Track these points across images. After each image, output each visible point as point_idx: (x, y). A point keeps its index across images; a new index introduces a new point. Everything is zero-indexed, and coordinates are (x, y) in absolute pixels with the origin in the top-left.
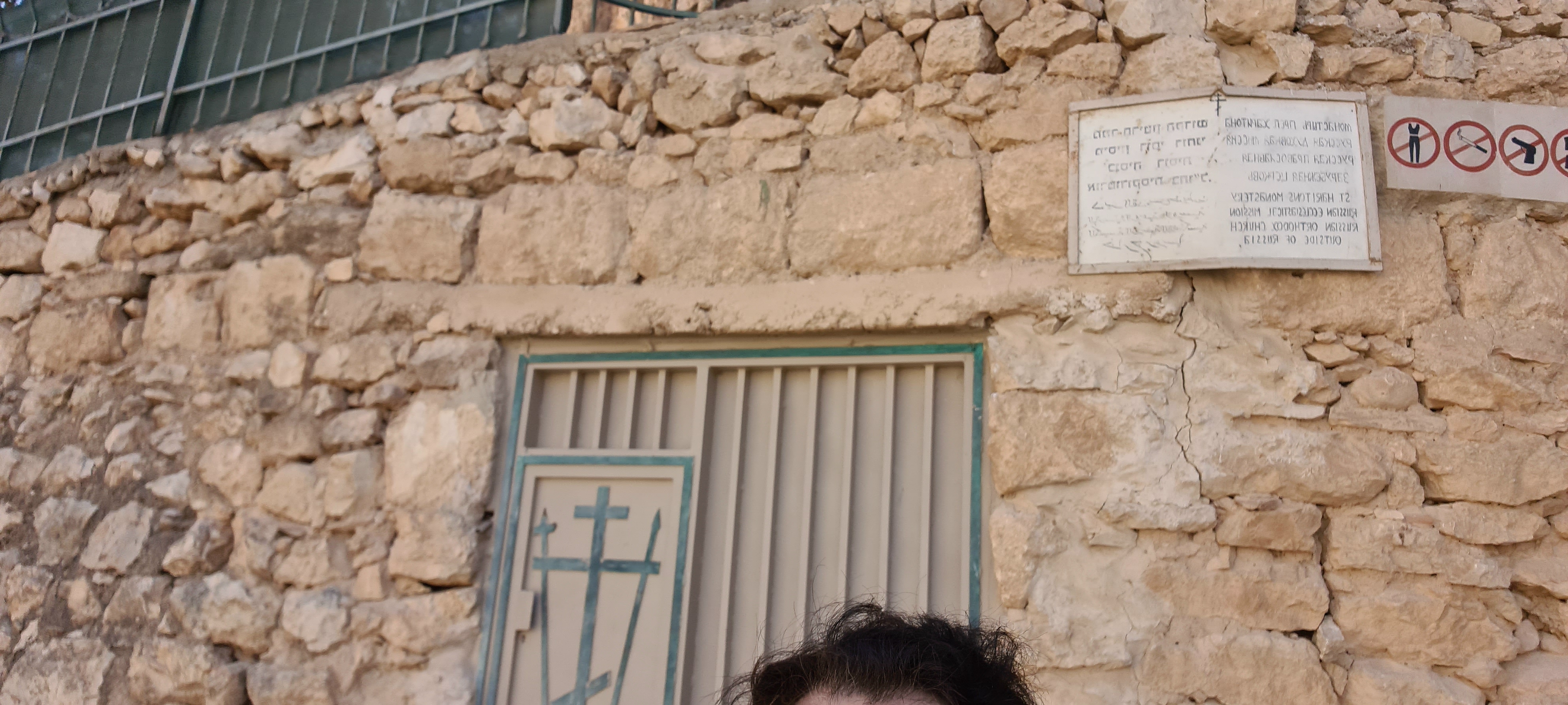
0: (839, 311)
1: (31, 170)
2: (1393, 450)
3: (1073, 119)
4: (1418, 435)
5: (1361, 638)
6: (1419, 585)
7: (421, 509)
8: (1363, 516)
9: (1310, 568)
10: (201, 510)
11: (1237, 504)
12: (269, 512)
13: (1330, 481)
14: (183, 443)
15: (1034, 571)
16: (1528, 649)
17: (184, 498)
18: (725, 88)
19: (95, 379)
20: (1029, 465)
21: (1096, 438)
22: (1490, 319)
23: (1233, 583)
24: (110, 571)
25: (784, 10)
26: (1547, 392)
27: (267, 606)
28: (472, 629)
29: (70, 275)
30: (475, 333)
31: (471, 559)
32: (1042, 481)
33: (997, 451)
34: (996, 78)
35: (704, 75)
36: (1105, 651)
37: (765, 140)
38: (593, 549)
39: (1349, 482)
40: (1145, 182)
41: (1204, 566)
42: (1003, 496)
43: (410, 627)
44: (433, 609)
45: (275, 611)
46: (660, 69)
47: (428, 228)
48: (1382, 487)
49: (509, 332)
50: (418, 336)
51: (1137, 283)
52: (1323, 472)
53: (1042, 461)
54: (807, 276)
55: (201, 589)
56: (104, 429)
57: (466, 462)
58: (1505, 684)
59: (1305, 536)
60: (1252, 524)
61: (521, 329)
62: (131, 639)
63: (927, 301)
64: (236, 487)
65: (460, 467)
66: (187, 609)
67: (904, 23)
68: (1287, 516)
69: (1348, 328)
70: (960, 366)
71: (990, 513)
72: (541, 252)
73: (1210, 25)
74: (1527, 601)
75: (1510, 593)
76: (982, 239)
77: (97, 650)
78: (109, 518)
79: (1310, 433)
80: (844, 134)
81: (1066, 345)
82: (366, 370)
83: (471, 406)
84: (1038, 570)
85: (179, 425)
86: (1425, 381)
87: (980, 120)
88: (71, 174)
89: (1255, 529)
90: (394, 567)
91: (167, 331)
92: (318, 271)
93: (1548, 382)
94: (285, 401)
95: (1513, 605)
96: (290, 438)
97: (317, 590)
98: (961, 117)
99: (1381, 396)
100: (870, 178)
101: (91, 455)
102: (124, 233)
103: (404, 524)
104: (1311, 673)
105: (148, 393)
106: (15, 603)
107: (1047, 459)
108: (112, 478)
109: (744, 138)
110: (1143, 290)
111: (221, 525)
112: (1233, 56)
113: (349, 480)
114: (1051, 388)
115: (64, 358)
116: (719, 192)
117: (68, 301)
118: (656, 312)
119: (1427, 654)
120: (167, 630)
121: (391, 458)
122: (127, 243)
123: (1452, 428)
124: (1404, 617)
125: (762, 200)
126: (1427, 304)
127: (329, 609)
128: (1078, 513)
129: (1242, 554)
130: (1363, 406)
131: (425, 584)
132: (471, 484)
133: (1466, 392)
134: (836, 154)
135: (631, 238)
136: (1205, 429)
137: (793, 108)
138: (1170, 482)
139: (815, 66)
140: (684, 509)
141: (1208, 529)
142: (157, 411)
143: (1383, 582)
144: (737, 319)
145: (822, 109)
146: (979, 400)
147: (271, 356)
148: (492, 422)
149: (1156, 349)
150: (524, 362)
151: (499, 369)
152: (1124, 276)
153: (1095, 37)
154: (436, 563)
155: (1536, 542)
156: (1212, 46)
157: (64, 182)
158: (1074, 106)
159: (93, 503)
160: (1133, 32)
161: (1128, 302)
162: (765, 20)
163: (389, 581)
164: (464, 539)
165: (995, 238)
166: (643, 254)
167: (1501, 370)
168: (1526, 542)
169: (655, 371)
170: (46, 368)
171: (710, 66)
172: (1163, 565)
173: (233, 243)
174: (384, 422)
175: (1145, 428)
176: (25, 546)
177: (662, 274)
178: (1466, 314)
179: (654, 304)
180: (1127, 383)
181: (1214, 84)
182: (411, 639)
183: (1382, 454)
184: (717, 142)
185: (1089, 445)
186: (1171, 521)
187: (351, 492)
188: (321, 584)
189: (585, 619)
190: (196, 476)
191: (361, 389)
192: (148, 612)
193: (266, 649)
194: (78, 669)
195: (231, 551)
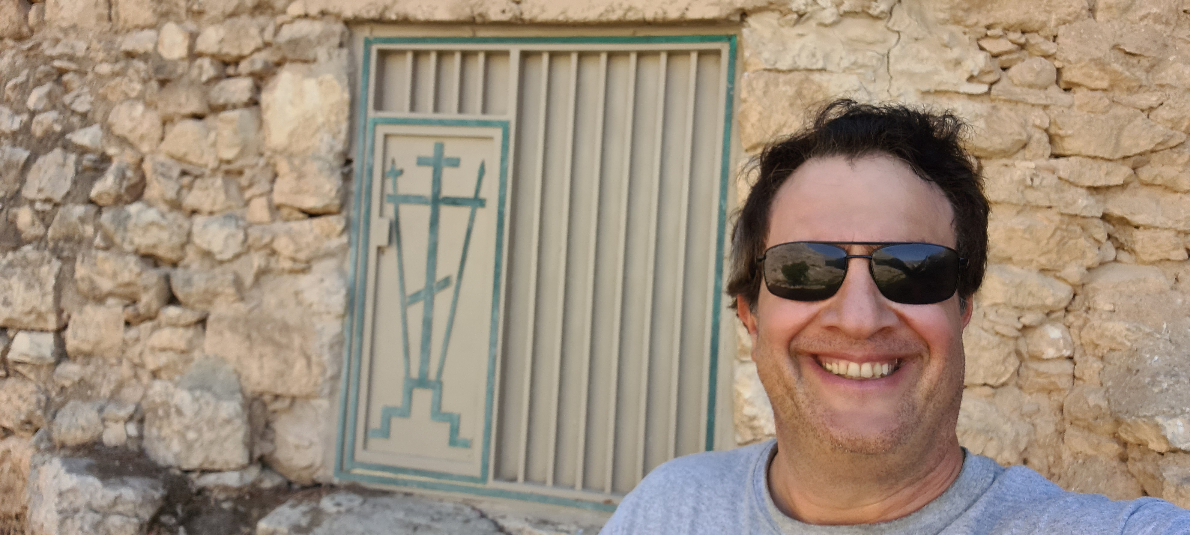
0: (626, 6)
2: (1033, 118)
4: (1052, 107)
6: (1039, 214)
7: (296, 156)
8: (1006, 165)
10: (116, 155)
12: (172, 157)
13: (987, 140)
14: (92, 103)
16: (1107, 260)
17: (100, 147)
19: (10, 53)
20: (769, 127)
22: (1114, 22)
24: (47, 200)
26: (1147, 79)
27: (180, 227)
28: (343, 245)
30: (327, 18)
31: (339, 194)
33: (745, 117)
38: (433, 188)
39: (1000, 140)
42: (747, 150)
43: (295, 242)
44: (312, 230)
45: (187, 231)
48: (1021, 146)
49: (355, 18)
50: (280, 19)
52: (983, 133)
53: (779, 124)
55: (123, 215)
56: (24, 92)
57: (328, 121)
58: (1088, 283)
61: (365, 15)
62: (74, 252)
64: (142, 138)
65: (324, 124)
66: (116, 230)
69: (1012, 26)
70: (717, 53)
71: (738, 163)
74: (1111, 227)
75: (1101, 222)
77: (47, 259)
78: (40, 160)
79: (976, 105)
81: (803, 35)
82: (240, 46)
83: (329, 77)
85: (86, 89)
86: (1063, 68)
90: (277, 199)
91: (65, 13)
93: (1148, 71)
94: (174, 71)
95: (1102, 229)
96: (183, 100)
97: (218, 215)
99: (1030, 78)
101: (17, 112)
103: (283, 167)
105: (57, 63)
107: (782, 123)
108: (38, 130)
111: (133, 167)
113: (236, 132)
114: (790, 68)
118: (476, 4)
119: (1038, 262)
120: (102, 244)
121: (268, 116)
123: (1077, 103)
124: (1026, 236)
126: (1071, 10)
127: (230, 229)
130: (1016, 85)
131: (303, 212)
132: (334, 137)
133: (1090, 77)
140: (503, 159)
142: (66, 78)
143: (1015, 212)
144: (544, 10)
146: (732, 79)
147: (159, 34)
148: (347, 90)
149: (870, 38)
150: (368, 43)
151: (349, 48)
154: (312, 196)
155: (1123, 186)
159: (27, 148)
161: (852, 2)
163: (275, 209)
164: (332, 179)
167: (1117, 61)
168: (1117, 186)
169: (475, 53)
174: (258, 89)
178: (1098, 18)
180: (846, 65)
182: (296, 252)
183: (1025, 121)
187: (238, 142)
188: (221, 211)
189: (430, 239)
190: (107, 129)
191: (236, 62)
192: (84, 231)
193: (181, 259)
194: (33, 273)
195: (144, 186)
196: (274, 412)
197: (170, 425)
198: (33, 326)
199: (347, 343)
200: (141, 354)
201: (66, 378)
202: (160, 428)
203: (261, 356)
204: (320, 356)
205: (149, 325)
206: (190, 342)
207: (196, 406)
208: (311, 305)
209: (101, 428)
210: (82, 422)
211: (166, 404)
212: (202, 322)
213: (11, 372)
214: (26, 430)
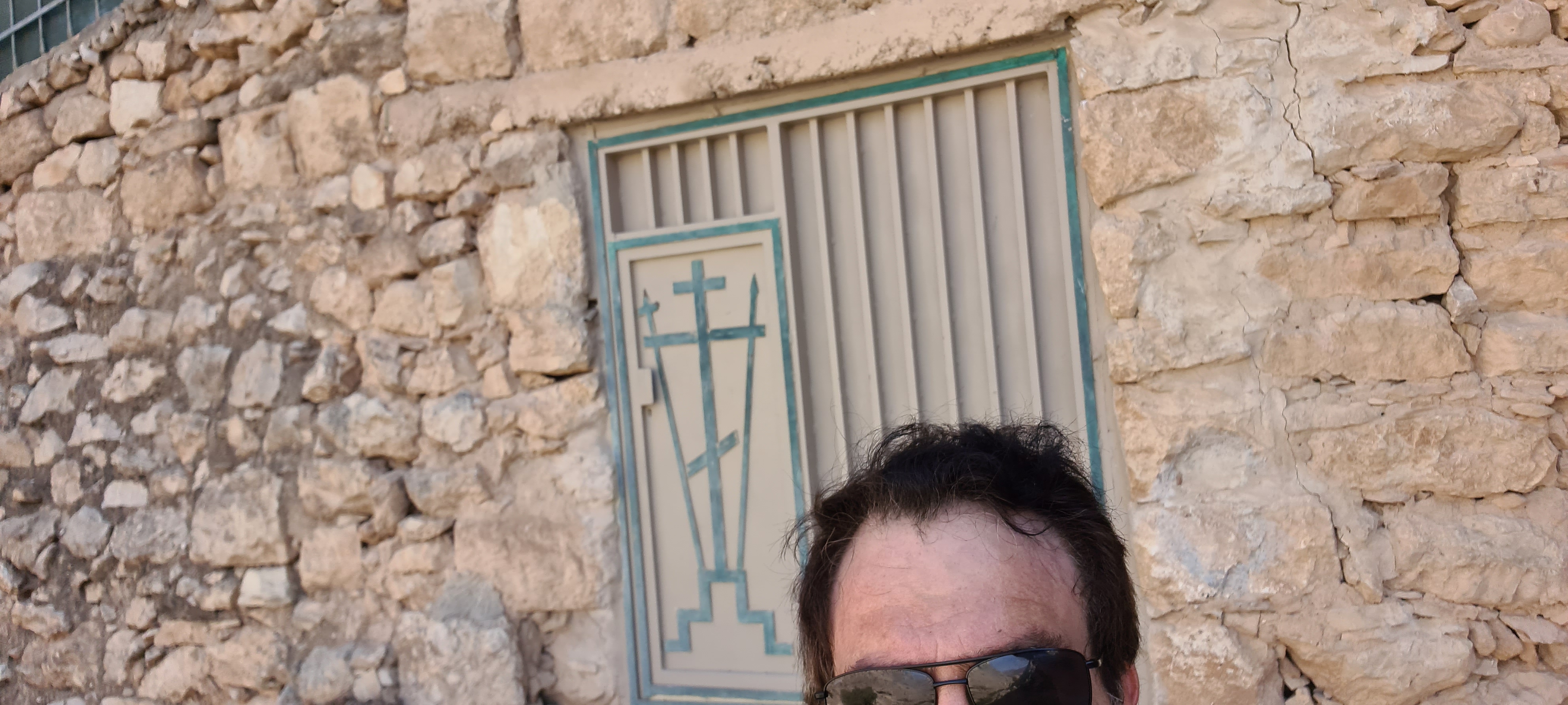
0: (905, 40)
1: (75, 33)
2: (1525, 90)
4: (1551, 69)
5: (1494, 294)
6: (1556, 231)
7: (528, 308)
8: (1494, 167)
9: (1437, 230)
10: (324, 338)
11: (1354, 175)
12: (387, 331)
13: (1457, 135)
14: (290, 278)
15: (1142, 278)
17: (306, 331)
19: (193, 231)
20: (1128, 171)
21: (1197, 130)
23: (1354, 258)
24: (257, 406)
27: (407, 417)
28: (600, 410)
29: (141, 132)
30: (538, 126)
31: (586, 347)
32: (1143, 185)
33: (1092, 163)
36: (1223, 346)
38: (698, 320)
39: (1479, 133)
41: (1322, 245)
42: (1102, 208)
43: (543, 417)
44: (560, 398)
45: (416, 420)
47: (469, 23)
48: (1515, 133)
49: (572, 120)
50: (484, 138)
52: (1449, 126)
53: (1141, 164)
54: (866, 7)
55: (342, 411)
56: (215, 275)
57: (560, 256)
59: (1430, 199)
60: (1371, 194)
61: (583, 115)
62: (295, 465)
63: (1000, 12)
64: (350, 312)
65: (555, 262)
66: (336, 430)
68: (1409, 180)
70: (1043, 76)
71: (1091, 227)
72: (586, 29)
77: (266, 478)
78: (244, 357)
79: (1433, 87)
81: (1157, 33)
82: (443, 181)
83: (553, 201)
84: (1146, 277)
85: (282, 262)
86: (1558, 8)
88: (112, 30)
89: (1375, 199)
90: (515, 365)
91: (246, 172)
92: (374, 85)
94: (374, 224)
96: (388, 259)
97: (449, 395)
99: (1510, 33)
101: (211, 302)
102: (179, 81)
103: (515, 323)
104: (1442, 337)
105: (246, 236)
106: (182, 448)
107: (1146, 162)
108: (236, 321)
111: (345, 349)
113: (454, 290)
114: (1145, 84)
115: (160, 215)
117: (147, 158)
118: (714, 75)
120: (323, 452)
121: (489, 263)
122: (185, 92)
124: (1540, 267)
127: (466, 411)
128: (1184, 212)
129: (1361, 227)
130: (1491, 47)
131: (548, 376)
132: (569, 276)
136: (1316, 101)
138: (1280, 164)
140: (779, 270)
141: (1324, 207)
142: (259, 251)
143: (1517, 234)
144: (800, 67)
146: (1067, 111)
147: (350, 181)
148: (576, 213)
149: (1255, 21)
150: (593, 148)
151: (571, 160)
154: (554, 355)
157: (108, 39)
159: (227, 345)
163: (514, 378)
164: (574, 330)
166: (689, 14)
169: (725, 136)
170: (146, 228)
172: (1277, 251)
173: (284, 72)
174: (473, 229)
175: (1250, 111)
176: (176, 395)
177: (713, 31)
179: (711, 66)
180: (1227, 65)
182: (546, 428)
183: (1513, 97)
185: (1191, 139)
186: (1284, 205)
187: (459, 301)
188: (452, 389)
189: (704, 388)
190: (311, 307)
191: (444, 199)
192: (302, 438)
193: (416, 456)
194: (254, 497)
195: (361, 372)
196: (550, 632)
197: (426, 667)
198: (263, 561)
199: (623, 533)
200: (384, 582)
201: (306, 620)
202: (416, 672)
203: (523, 567)
204: (592, 556)
205: (387, 544)
206: (437, 559)
207: (455, 640)
208: (573, 492)
209: (350, 679)
210: (329, 674)
211: (418, 641)
212: (449, 531)
213: (246, 620)
214: (271, 688)
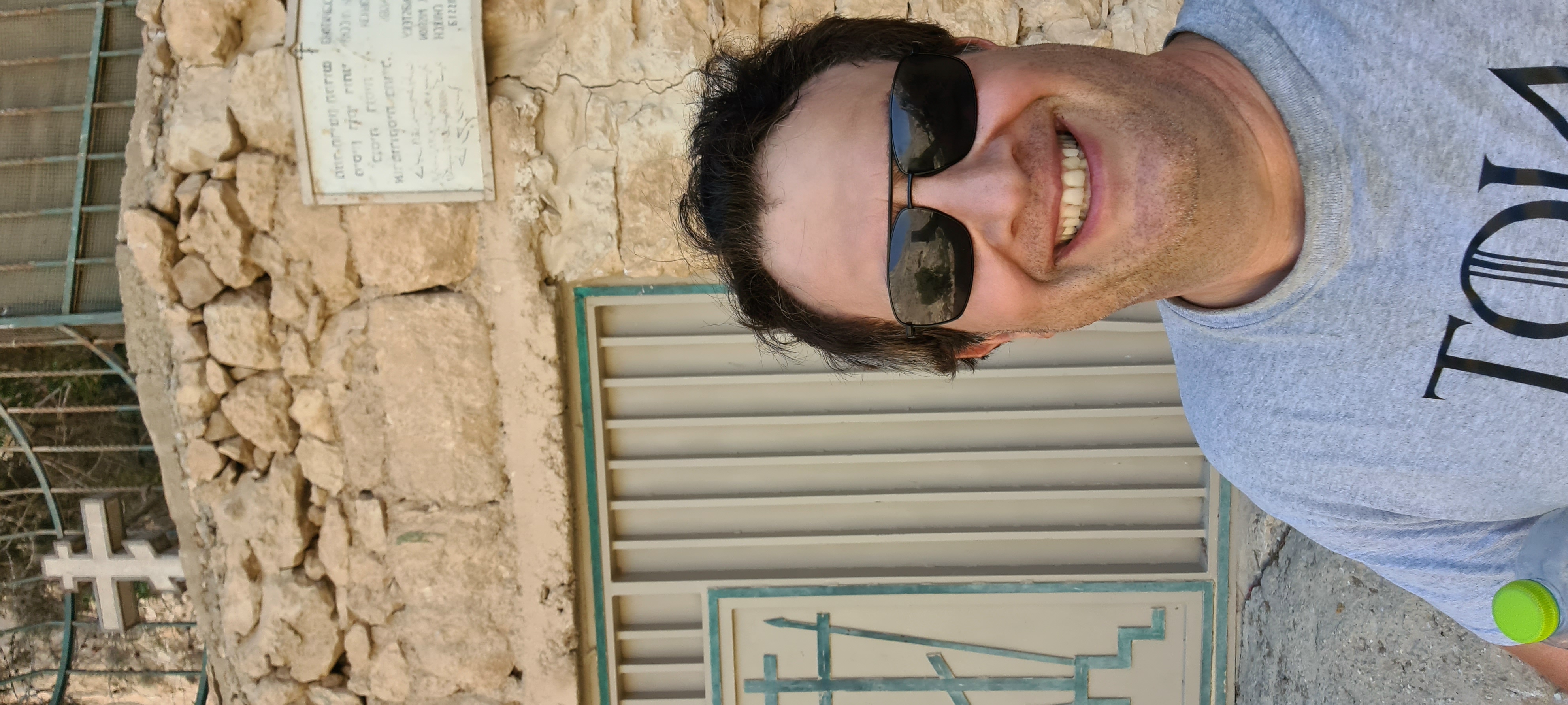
0: (544, 442)
3: (322, 201)
11: (719, 37)
18: (289, 596)
21: (664, 170)
25: (197, 534)
33: (683, 268)
34: (276, 286)
35: (273, 622)
37: (350, 542)
38: (809, 690)
40: (393, 126)
46: (268, 676)
51: (502, 132)
54: (507, 480)
60: (738, 23)
63: (530, 346)
67: (211, 393)
70: (600, 311)
73: (218, 61)
76: (460, 292)
80: (343, 452)
81: (570, 201)
87: (325, 302)
89: (742, 20)
98: (322, 322)
100: (393, 419)
109: (348, 568)
110: (510, 126)
112: (253, 38)
114: (615, 215)
116: (412, 591)
118: (552, 650)
125: (420, 540)
134: (365, 459)
135: (469, 689)
136: (648, 66)
137: (312, 513)
139: (262, 491)
140: (762, 593)
144: (556, 555)
145: (313, 479)
146: (634, 289)
149: (570, 113)
152: (496, 144)
153: (231, 182)
156: (242, 58)
158: (308, 200)
160: (225, 140)
161: (523, 140)
162: (208, 557)
165: (459, 278)
166: (487, 673)
169: (619, 644)
171: (263, 616)
175: (651, 123)
177: (509, 648)
179: (543, 652)
180: (607, 141)
181: (284, 56)
184: (353, 599)
185: (670, 177)
189: (880, 689)
